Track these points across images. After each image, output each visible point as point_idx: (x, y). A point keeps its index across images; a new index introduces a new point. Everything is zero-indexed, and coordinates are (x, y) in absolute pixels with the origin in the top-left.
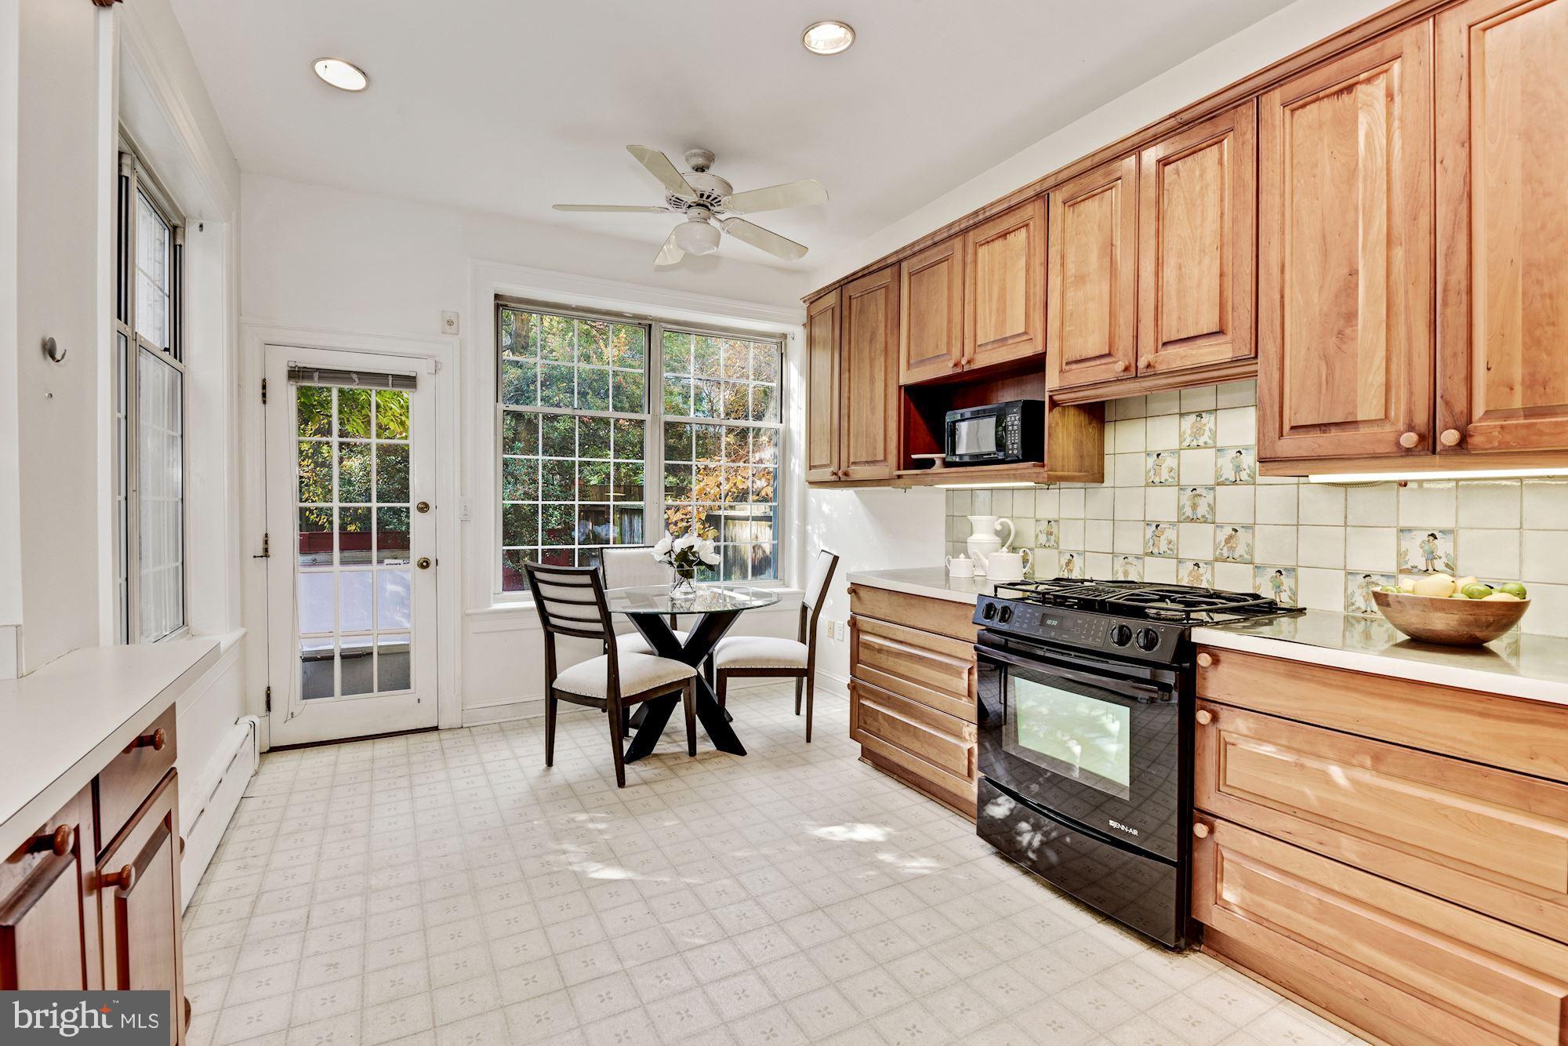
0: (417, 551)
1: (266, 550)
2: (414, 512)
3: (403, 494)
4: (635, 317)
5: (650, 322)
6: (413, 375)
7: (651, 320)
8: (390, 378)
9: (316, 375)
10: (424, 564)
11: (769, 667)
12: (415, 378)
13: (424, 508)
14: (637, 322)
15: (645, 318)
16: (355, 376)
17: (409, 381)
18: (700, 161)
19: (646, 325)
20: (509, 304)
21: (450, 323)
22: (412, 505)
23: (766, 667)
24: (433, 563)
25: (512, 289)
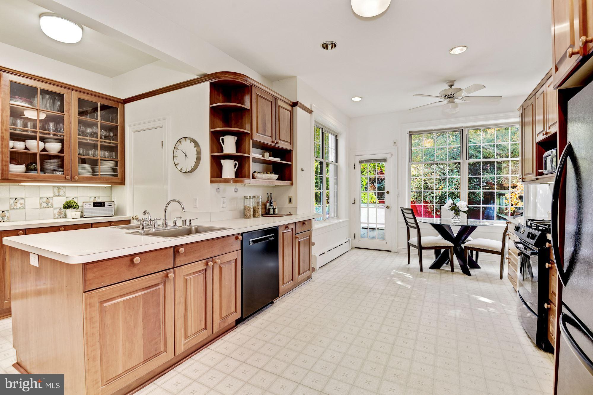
0: (386, 205)
1: (355, 202)
2: (386, 194)
3: (383, 189)
4: (456, 128)
5: (463, 129)
6: (386, 158)
7: (463, 128)
8: (380, 160)
9: (364, 161)
10: (388, 207)
11: (484, 249)
12: (386, 159)
13: (388, 192)
14: (458, 129)
15: (460, 128)
16: (372, 161)
17: (385, 160)
18: (451, 84)
19: (461, 131)
20: (413, 133)
21: (395, 143)
22: (385, 192)
23: (483, 248)
24: (390, 207)
25: (413, 130)
